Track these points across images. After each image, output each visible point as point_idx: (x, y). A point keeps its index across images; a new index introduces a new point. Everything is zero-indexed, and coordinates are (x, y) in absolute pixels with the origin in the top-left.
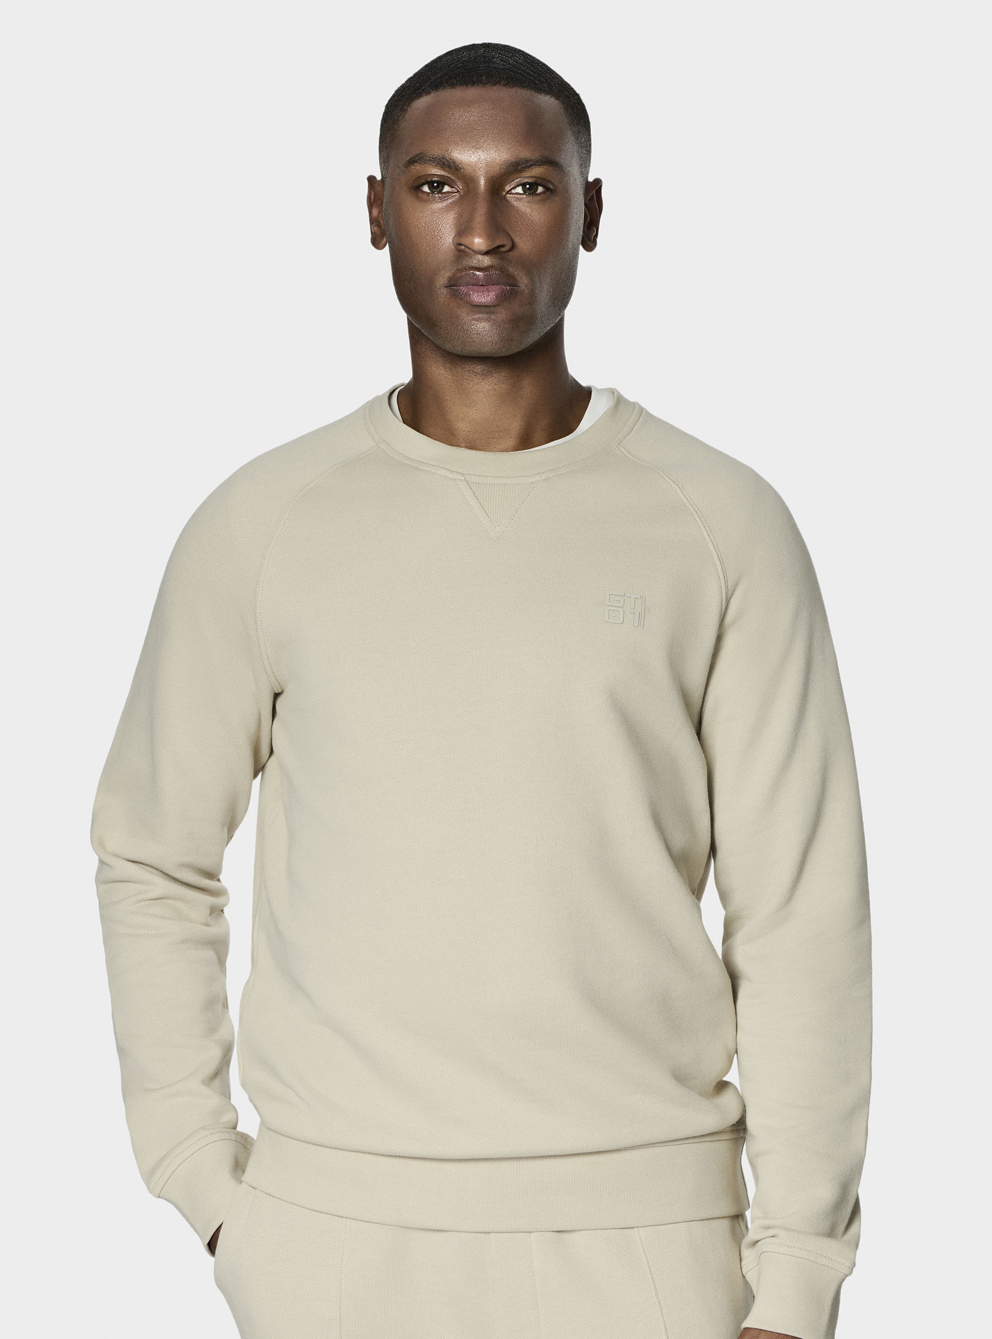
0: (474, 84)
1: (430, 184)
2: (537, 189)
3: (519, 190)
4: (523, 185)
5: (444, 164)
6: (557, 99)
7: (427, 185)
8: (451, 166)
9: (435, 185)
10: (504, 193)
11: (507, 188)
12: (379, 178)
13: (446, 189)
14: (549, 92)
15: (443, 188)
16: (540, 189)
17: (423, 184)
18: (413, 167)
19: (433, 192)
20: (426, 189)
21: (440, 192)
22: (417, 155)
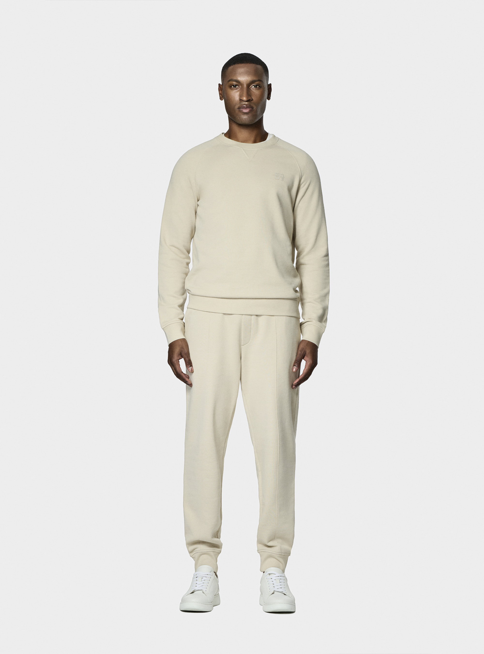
0: (243, 63)
1: (233, 86)
3: (253, 87)
4: (254, 86)
6: (261, 66)
10: (250, 88)
11: (251, 86)
12: (221, 84)
13: (237, 87)
14: (259, 64)
16: (258, 87)
17: (232, 86)
19: (234, 88)
20: (233, 87)
21: (236, 87)
22: (230, 79)
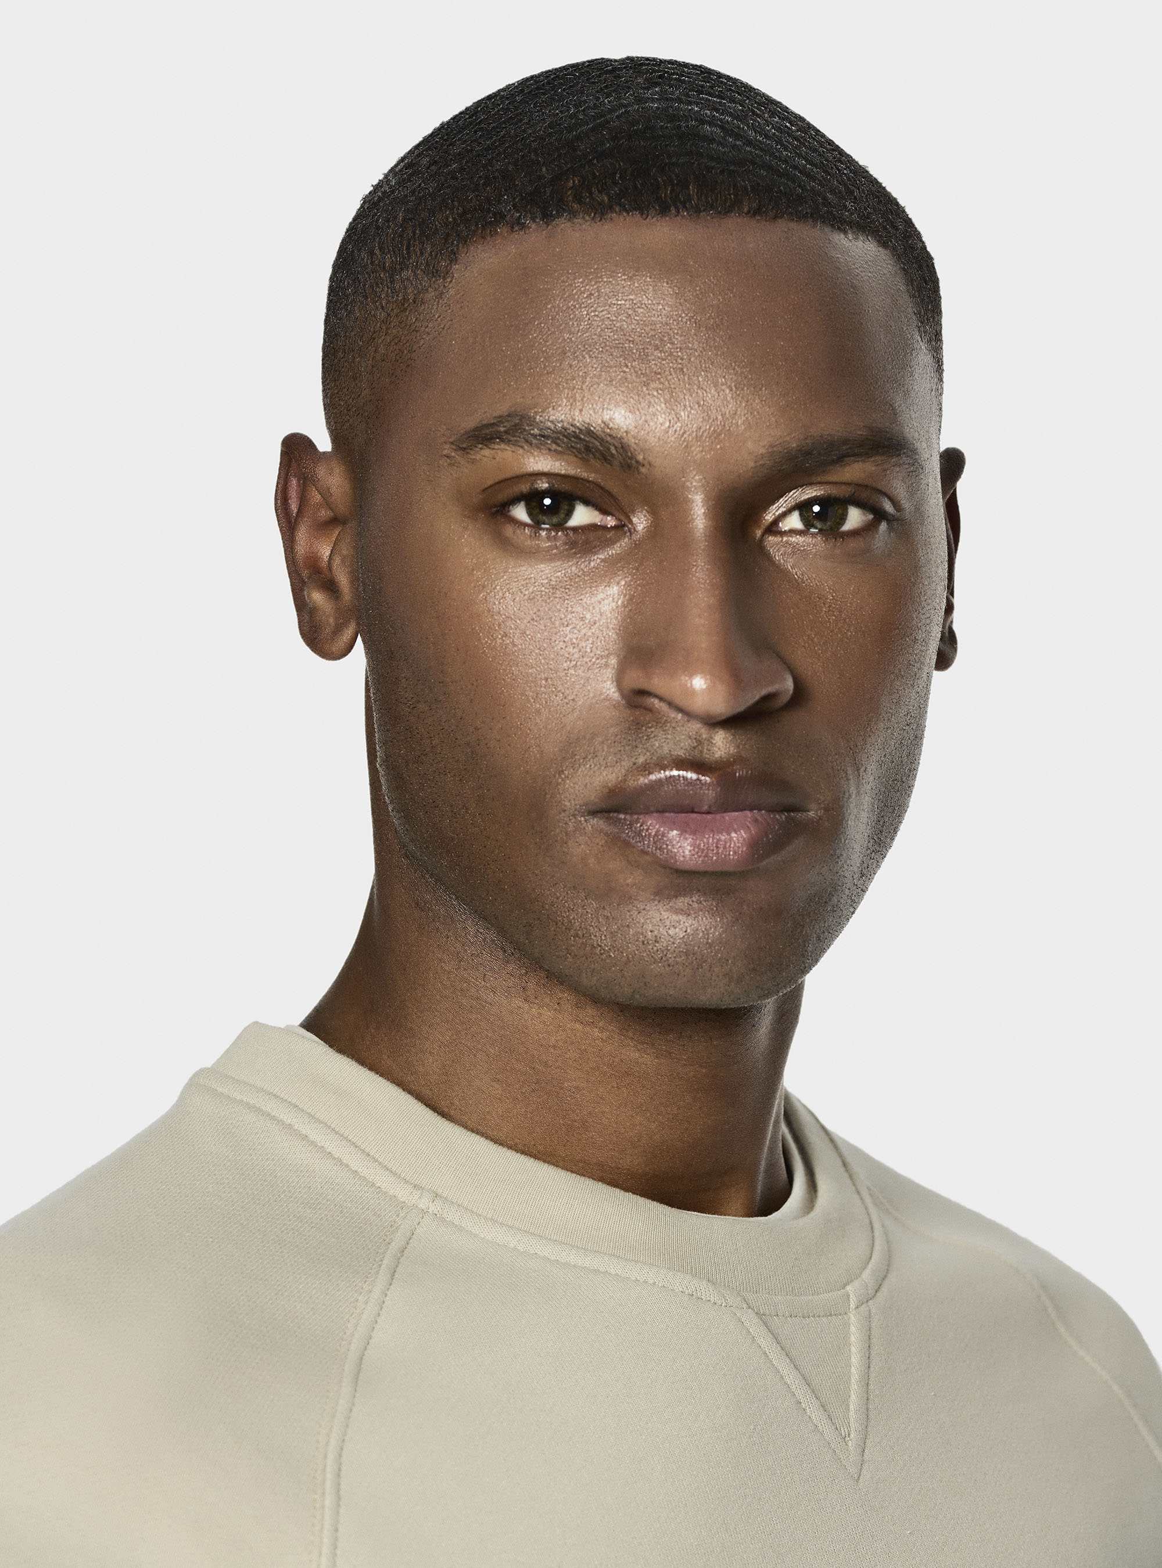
2: (843, 518)
3: (794, 521)
4: (803, 507)
5: (588, 449)
7: (522, 504)
8: (612, 455)
9: (547, 501)
10: (759, 533)
11: (769, 517)
13: (582, 516)
15: (569, 513)
16: (855, 518)
17: (514, 501)
18: (486, 452)
19: (537, 525)
20: (520, 512)
21: (560, 526)
22: (501, 420)
